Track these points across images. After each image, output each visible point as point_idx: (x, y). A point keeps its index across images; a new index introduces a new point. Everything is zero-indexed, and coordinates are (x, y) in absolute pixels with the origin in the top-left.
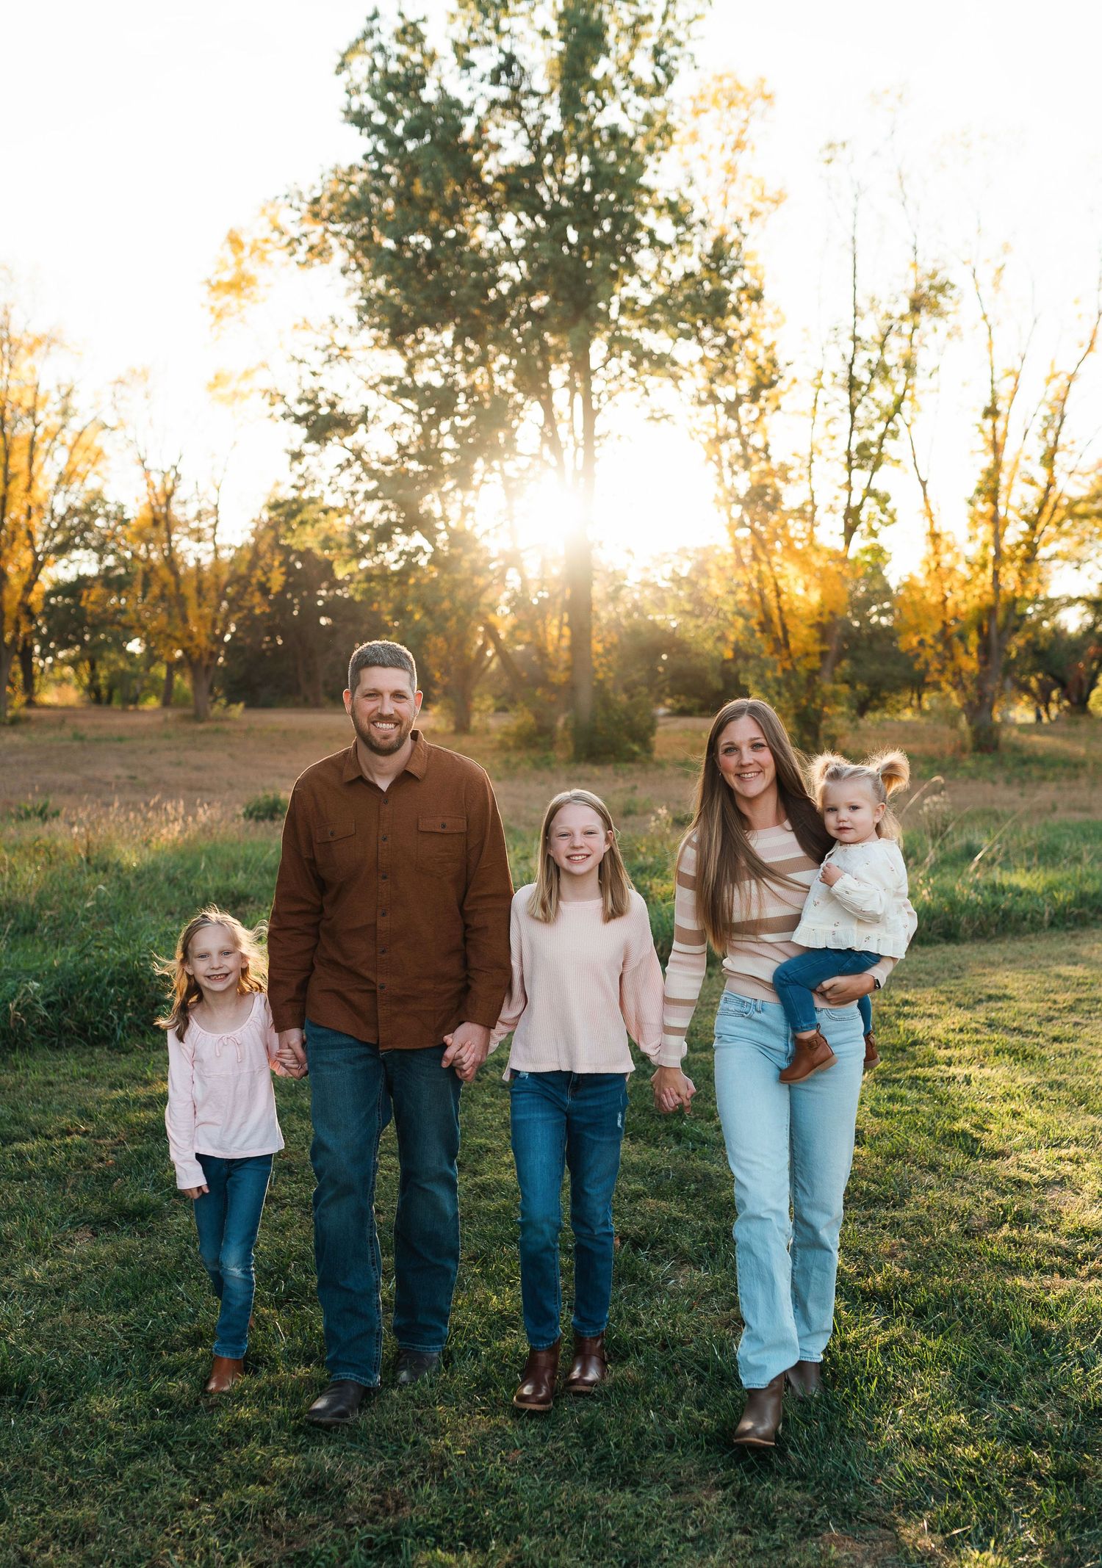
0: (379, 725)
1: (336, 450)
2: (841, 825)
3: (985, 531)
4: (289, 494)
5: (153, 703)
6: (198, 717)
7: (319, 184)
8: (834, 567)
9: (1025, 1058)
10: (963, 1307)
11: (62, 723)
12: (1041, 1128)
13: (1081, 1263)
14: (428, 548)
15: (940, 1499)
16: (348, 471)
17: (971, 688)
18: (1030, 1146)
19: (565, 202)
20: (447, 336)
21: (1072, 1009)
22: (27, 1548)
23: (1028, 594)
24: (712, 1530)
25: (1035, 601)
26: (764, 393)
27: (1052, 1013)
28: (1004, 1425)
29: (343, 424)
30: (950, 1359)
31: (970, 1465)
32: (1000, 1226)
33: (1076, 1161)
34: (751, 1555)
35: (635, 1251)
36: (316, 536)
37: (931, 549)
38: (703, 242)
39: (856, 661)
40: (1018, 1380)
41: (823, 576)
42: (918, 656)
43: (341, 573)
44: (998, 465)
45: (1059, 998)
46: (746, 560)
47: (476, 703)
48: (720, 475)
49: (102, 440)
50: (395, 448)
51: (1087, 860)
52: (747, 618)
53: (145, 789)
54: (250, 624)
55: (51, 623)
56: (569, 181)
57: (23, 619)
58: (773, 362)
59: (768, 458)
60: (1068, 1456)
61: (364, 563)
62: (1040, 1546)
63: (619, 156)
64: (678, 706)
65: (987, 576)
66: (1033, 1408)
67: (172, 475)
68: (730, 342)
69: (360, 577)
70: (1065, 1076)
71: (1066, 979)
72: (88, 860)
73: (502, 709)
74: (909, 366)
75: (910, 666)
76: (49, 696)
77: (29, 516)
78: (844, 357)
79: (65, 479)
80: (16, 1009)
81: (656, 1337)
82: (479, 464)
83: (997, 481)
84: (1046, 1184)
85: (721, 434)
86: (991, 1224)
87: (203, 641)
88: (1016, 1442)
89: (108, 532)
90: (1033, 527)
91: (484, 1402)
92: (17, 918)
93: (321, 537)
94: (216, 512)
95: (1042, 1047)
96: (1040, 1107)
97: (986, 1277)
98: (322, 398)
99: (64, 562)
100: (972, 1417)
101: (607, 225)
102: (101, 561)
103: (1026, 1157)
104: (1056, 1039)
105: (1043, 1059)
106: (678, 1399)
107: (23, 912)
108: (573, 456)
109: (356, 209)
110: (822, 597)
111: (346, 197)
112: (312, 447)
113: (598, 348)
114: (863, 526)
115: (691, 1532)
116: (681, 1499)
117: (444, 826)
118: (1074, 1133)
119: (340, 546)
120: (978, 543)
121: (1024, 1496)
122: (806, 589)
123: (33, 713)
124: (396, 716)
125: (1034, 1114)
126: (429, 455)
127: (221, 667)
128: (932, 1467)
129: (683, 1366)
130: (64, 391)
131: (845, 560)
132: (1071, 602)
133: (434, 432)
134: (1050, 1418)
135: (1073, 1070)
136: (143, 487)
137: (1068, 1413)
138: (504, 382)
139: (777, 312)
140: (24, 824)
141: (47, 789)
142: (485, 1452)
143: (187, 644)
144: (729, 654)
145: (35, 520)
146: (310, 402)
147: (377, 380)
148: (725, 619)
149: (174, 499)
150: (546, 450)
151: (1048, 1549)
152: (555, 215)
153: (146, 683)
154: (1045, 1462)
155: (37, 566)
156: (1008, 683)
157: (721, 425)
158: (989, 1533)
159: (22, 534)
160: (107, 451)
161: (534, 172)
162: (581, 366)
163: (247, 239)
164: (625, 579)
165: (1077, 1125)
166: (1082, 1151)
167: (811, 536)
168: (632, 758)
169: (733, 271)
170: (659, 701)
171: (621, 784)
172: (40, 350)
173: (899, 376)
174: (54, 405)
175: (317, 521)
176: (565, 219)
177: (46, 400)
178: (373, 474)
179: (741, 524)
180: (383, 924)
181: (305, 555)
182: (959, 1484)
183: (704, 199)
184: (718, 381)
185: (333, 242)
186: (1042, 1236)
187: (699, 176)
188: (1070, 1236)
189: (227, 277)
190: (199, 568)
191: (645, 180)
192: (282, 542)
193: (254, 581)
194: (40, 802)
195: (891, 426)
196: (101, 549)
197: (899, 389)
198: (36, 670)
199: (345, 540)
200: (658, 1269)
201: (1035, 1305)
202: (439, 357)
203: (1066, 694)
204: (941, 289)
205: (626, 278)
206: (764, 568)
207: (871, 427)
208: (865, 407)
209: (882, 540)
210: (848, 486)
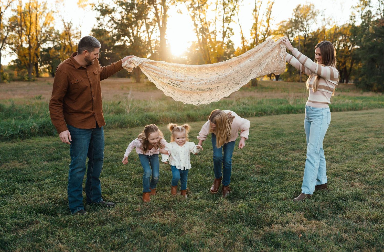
1: (108, 17)
3: (254, 36)
4: (97, 28)
11: (45, 81)
14: (129, 40)
16: (110, 22)
29: (109, 12)
37: (242, 41)
44: (257, 22)
46: (201, 43)
49: (54, 15)
50: (121, 17)
55: (42, 58)
57: (35, 57)
61: (116, 44)
67: (71, 24)
76: (42, 75)
79: (45, 25)
82: (140, 21)
83: (257, 26)
89: (55, 37)
90: (265, 36)
94: (81, 33)
98: (104, 5)
99: (45, 44)
102: (53, 44)
112: (102, 17)
114: (227, 35)
119: (109, 40)
120: (253, 39)
123: (38, 79)
126: (129, 19)
130: (44, 3)
131: (223, 43)
136: (63, 27)
145: (38, 34)
146: (101, 6)
149: (71, 29)
155: (39, 44)
160: (54, 17)
167: (215, 38)
173: (235, 2)
174: (41, 7)
177: (39, 5)
178: (116, 23)
195: (233, 13)
196: (54, 41)
197: (235, 5)
198: (39, 70)
207: (228, 13)
208: (227, 9)
209: (231, 39)
210: (223, 27)
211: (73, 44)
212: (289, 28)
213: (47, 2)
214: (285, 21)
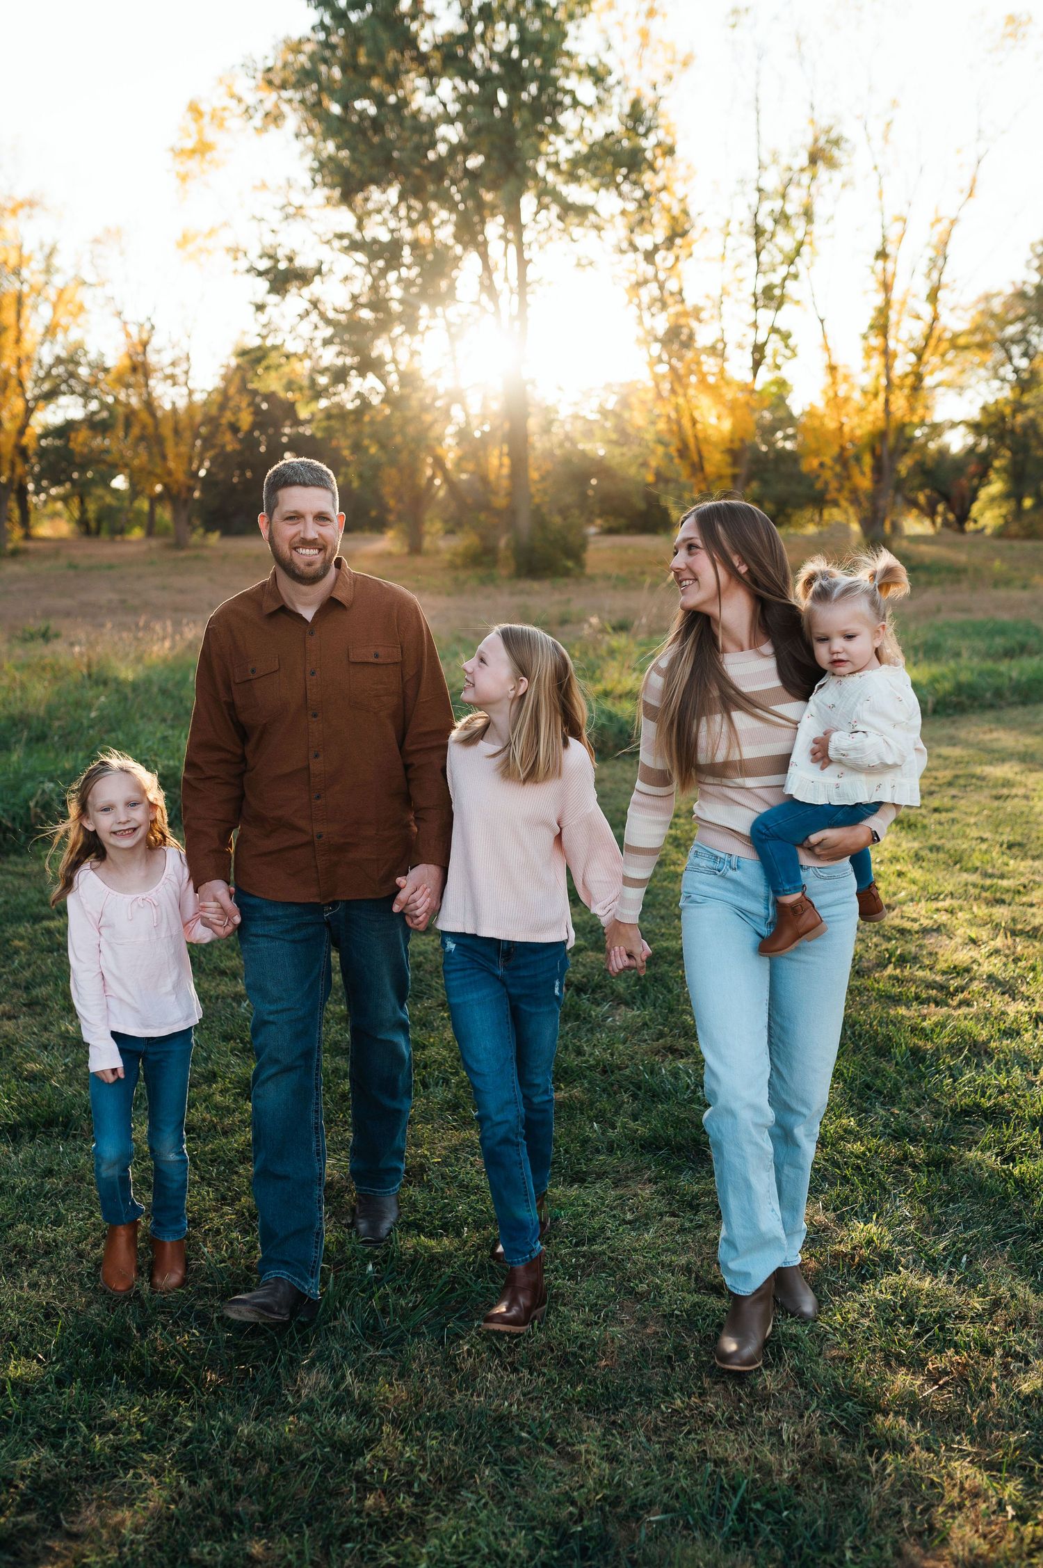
0: (301, 550)
1: (296, 300)
2: (835, 657)
3: (877, 362)
4: (255, 342)
5: (137, 533)
6: (179, 544)
7: (271, 54)
8: (742, 397)
9: (909, 827)
10: (853, 1033)
11: (56, 554)
12: (921, 885)
13: (953, 995)
14: (381, 388)
15: (832, 1184)
16: (307, 319)
17: (866, 504)
18: (912, 900)
19: (496, 68)
20: (393, 193)
21: (950, 784)
22: (82, 1246)
23: (916, 419)
24: (646, 1215)
25: (922, 423)
26: (678, 241)
27: (933, 788)
28: (886, 1126)
29: (302, 277)
30: (842, 1074)
31: (857, 1157)
32: (885, 967)
33: (951, 912)
34: (678, 1232)
35: (578, 995)
36: (280, 379)
37: (829, 380)
38: (620, 103)
39: (765, 482)
40: (898, 1090)
41: (733, 407)
42: (818, 477)
43: (303, 413)
44: (888, 303)
45: (940, 774)
46: (665, 393)
47: (427, 527)
48: (640, 318)
49: (85, 296)
50: (347, 297)
51: (965, 654)
52: (666, 445)
53: (135, 611)
54: (223, 461)
55: (44, 463)
56: (499, 47)
57: (18, 461)
58: (685, 212)
59: (683, 301)
60: (937, 1148)
61: (323, 403)
62: (914, 1218)
63: (544, 23)
64: (606, 525)
65: (879, 404)
66: (911, 1111)
67: (148, 326)
68: (647, 196)
69: (320, 416)
70: (943, 841)
71: (946, 758)
72: (90, 676)
73: (450, 532)
74: (808, 214)
75: (811, 486)
76: (44, 529)
77: (19, 366)
78: (750, 207)
79: (50, 331)
80: (36, 806)
81: (598, 1064)
82: (424, 310)
83: (887, 318)
84: (925, 931)
85: (641, 279)
86: (878, 965)
87: (181, 477)
88: (896, 1139)
89: (90, 380)
90: (920, 358)
91: (455, 1120)
92: (30, 728)
93: (284, 381)
94: (188, 358)
95: (924, 817)
96: (921, 867)
97: (873, 1008)
98: (281, 254)
99: (52, 407)
100: (860, 1120)
101: (533, 88)
102: (85, 406)
103: (909, 910)
104: (936, 810)
105: (924, 827)
106: (616, 1113)
107: (34, 723)
108: (508, 302)
109: (306, 76)
110: (734, 426)
111: (297, 66)
112: (274, 299)
113: (528, 202)
114: (768, 360)
115: (629, 1217)
116: (619, 1192)
117: (377, 656)
118: (950, 888)
119: (301, 389)
120: (873, 373)
121: (902, 1180)
122: (719, 418)
123: (30, 545)
124: (320, 541)
125: (916, 873)
126: (378, 303)
127: (197, 500)
128: (826, 1160)
129: (620, 1087)
130: (47, 250)
131: (753, 391)
132: (954, 425)
133: (382, 283)
134: (925, 1119)
135: (949, 836)
136: (121, 337)
137: (940, 1115)
138: (446, 234)
139: (689, 167)
140: (30, 645)
141: (48, 614)
142: (457, 1159)
143: (167, 479)
144: (650, 478)
145: (25, 369)
146: (270, 257)
147: (330, 236)
148: (647, 447)
149: (149, 348)
150: (484, 298)
151: (920, 1220)
152: (486, 80)
153: (131, 515)
154: (918, 1152)
155: (29, 411)
156: (899, 499)
157: (640, 272)
158: (872, 1210)
159: (13, 383)
160: (87, 305)
161: (467, 40)
162: (513, 219)
163: (205, 107)
164: (557, 412)
165: (952, 881)
166: (956, 903)
167: (722, 371)
168: (566, 573)
169: (649, 130)
170: (590, 521)
171: (557, 597)
172: (22, 214)
173: (799, 224)
174: (37, 264)
175: (280, 366)
176: (496, 83)
177: (30, 258)
178: (329, 322)
179: (660, 360)
180: (316, 766)
181: (270, 397)
182: (848, 1172)
183: (622, 63)
184: (637, 230)
185: (286, 108)
186: (920, 973)
187: (616, 42)
188: (944, 973)
189: (190, 144)
190: (174, 410)
191: (568, 45)
192: (251, 386)
193: (224, 421)
194: (42, 625)
195: (793, 269)
196: (86, 396)
197: (799, 235)
198: (31, 507)
199: (306, 383)
200: (598, 1009)
201: (914, 1029)
202: (386, 213)
203: (950, 508)
204: (836, 142)
205: (552, 137)
206: (681, 400)
207: (774, 270)
208: (769, 252)
209: (785, 373)
210: (755, 325)
211: (161, 407)
212: (1011, 323)
213: (59, 246)
214: (998, 294)
